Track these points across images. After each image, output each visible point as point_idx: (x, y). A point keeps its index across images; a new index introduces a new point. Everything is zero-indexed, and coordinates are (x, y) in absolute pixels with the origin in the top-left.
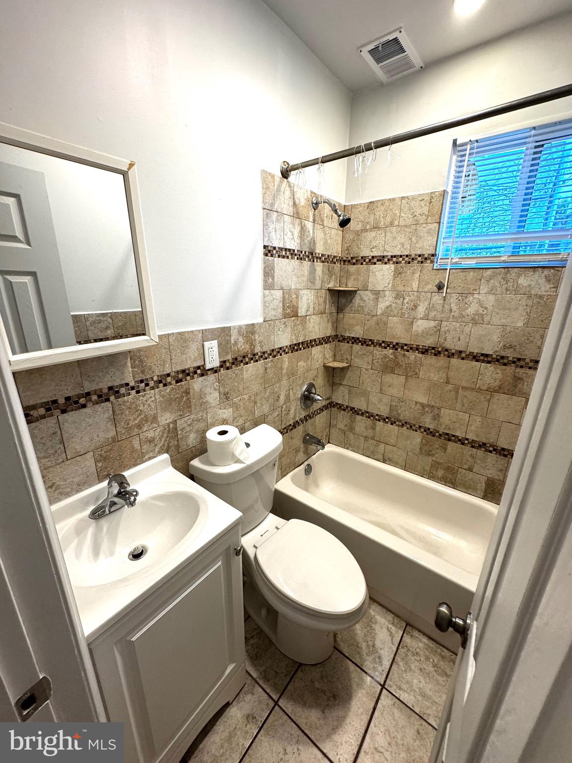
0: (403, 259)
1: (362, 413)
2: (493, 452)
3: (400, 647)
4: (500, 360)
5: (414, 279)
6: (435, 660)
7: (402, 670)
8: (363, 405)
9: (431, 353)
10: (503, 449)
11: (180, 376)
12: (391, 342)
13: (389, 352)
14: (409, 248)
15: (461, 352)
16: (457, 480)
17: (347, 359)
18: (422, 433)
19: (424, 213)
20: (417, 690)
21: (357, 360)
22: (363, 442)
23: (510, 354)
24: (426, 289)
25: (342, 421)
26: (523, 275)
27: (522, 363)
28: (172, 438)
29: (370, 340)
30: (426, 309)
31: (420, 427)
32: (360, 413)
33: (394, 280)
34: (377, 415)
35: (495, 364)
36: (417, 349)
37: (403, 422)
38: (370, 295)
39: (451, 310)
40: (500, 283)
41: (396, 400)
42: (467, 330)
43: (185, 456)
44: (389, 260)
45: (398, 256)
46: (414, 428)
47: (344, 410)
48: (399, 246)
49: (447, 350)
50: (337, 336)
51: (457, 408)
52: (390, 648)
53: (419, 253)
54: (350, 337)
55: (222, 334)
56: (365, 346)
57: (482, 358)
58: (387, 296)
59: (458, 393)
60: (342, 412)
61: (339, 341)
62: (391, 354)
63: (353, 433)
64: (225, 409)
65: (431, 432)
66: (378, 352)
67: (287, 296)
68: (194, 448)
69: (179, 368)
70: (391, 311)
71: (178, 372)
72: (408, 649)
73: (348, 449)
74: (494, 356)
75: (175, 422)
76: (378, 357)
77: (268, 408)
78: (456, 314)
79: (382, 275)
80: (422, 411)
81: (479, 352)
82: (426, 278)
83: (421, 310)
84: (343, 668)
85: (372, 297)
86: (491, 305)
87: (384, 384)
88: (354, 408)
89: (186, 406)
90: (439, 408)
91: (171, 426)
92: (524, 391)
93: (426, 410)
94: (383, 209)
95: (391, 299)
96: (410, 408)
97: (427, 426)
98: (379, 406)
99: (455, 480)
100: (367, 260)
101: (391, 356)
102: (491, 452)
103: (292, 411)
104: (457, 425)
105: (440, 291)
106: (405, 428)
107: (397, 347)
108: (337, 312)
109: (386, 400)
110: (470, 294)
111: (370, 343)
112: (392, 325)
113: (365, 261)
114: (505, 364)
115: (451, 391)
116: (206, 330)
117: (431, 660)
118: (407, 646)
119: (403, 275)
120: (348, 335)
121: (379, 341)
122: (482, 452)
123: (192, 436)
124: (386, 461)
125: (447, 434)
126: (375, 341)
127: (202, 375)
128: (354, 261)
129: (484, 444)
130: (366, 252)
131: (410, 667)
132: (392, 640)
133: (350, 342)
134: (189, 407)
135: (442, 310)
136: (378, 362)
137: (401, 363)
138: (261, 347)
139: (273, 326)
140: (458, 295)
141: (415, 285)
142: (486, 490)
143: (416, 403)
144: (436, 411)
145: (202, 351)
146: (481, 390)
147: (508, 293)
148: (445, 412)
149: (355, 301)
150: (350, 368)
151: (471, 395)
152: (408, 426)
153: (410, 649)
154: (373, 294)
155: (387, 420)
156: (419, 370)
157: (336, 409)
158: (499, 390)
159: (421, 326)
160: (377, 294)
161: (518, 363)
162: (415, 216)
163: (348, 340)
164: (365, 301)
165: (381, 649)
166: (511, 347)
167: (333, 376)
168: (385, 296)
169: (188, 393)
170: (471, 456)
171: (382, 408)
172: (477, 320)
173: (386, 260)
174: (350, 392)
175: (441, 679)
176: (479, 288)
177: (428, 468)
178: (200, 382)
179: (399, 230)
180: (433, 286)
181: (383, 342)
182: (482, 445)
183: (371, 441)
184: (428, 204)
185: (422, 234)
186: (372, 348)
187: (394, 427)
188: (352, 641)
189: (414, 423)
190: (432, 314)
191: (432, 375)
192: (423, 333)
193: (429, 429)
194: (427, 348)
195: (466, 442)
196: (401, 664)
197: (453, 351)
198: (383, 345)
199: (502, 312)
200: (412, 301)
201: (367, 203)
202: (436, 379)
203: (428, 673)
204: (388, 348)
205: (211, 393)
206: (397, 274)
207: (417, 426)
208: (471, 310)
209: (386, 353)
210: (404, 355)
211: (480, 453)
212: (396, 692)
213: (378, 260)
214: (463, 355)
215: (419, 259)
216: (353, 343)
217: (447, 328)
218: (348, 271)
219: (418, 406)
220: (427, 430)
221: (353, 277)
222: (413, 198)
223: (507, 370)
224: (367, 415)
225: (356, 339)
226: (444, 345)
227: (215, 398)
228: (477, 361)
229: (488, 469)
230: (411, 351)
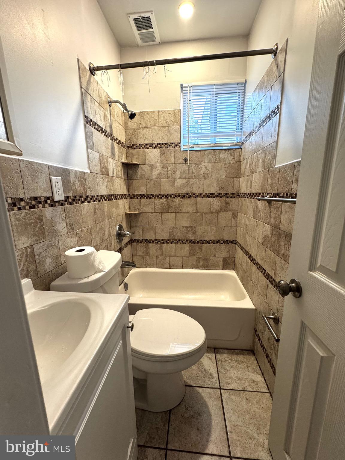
0: (164, 146)
1: (153, 242)
2: (223, 243)
3: (217, 362)
4: (218, 196)
5: (171, 157)
6: (235, 358)
7: (224, 374)
8: (153, 236)
9: (187, 197)
10: (227, 241)
11: (33, 202)
12: (164, 194)
13: (164, 200)
14: (166, 139)
15: (201, 194)
16: (210, 265)
17: (138, 209)
18: (188, 243)
19: (171, 121)
20: (236, 379)
21: (145, 208)
22: (155, 260)
23: (222, 192)
24: (179, 162)
25: (140, 250)
26: (221, 153)
27: (228, 195)
28: (30, 262)
29: (152, 195)
30: (181, 173)
31: (187, 240)
32: (151, 241)
33: (160, 158)
34: (162, 240)
35: (217, 198)
36: (179, 196)
37: (178, 240)
38: (148, 167)
39: (193, 172)
40: (213, 157)
41: (172, 228)
42: (202, 182)
43: (43, 280)
44: (156, 146)
45: (161, 144)
46: (184, 242)
47: (141, 242)
48: (161, 138)
49: (194, 194)
50: (129, 195)
51: (204, 225)
52: (213, 366)
53: (172, 142)
54: (138, 194)
55: (64, 174)
56: (148, 199)
57: (211, 196)
58: (158, 167)
59: (203, 216)
60: (140, 244)
61: (131, 198)
62: (165, 201)
63: (148, 256)
64: (71, 237)
65: (193, 242)
66: (157, 201)
67: (101, 158)
68: (50, 273)
69: (32, 195)
70: (162, 175)
71: (30, 199)
72: (222, 361)
73: (146, 267)
74: (216, 194)
75: (32, 247)
76: (157, 204)
77: (99, 240)
78: (196, 174)
79: (153, 155)
80: (187, 231)
81: (209, 193)
82: (178, 156)
83: (178, 173)
84: (196, 394)
85: (149, 168)
86: (210, 168)
87: (163, 220)
88: (147, 240)
89: (40, 232)
90: (195, 227)
91: (29, 250)
92: (231, 209)
93: (189, 230)
94: (148, 116)
95: (160, 169)
96: (180, 231)
97: (191, 239)
98: (163, 234)
99: (209, 265)
100: (143, 146)
101: (166, 203)
102: (222, 244)
103: (113, 244)
104: (205, 234)
105: (187, 162)
106: (179, 243)
107: (168, 196)
108: (128, 180)
109: (166, 229)
110: (200, 163)
111: (152, 196)
112: (163, 184)
113: (141, 147)
114: (221, 197)
115: (199, 216)
116: (51, 166)
117: (234, 360)
118: (220, 360)
119: (166, 154)
120: (137, 193)
121: (157, 194)
122: (218, 245)
123: (48, 261)
124: (171, 267)
125: (201, 240)
126: (155, 195)
127: (52, 205)
128: (135, 147)
129: (219, 240)
130: (142, 142)
131: (227, 369)
132: (212, 361)
133: (139, 198)
134: (44, 233)
135: (189, 173)
136: (158, 207)
137: (171, 206)
138: (91, 192)
139: (96, 178)
140: (195, 164)
141: (173, 160)
142: (223, 265)
143: (183, 227)
144: (194, 229)
145: (50, 184)
146: (213, 212)
147: (217, 162)
148: (198, 228)
149: (139, 171)
150: (141, 214)
151: (209, 216)
152: (181, 242)
153: (222, 360)
154: (149, 167)
155: (168, 242)
156: (182, 208)
157: (135, 243)
158: (221, 211)
159: (179, 182)
160: (152, 166)
161: (226, 196)
162: (167, 122)
163: (137, 197)
164: (145, 171)
165: (209, 369)
166: (222, 188)
167: (130, 222)
168: (157, 167)
169: (42, 220)
170: (214, 249)
171: (164, 235)
172: (206, 176)
173: (154, 146)
174: (143, 230)
175: (242, 366)
176: (204, 160)
177: (194, 263)
178: (50, 211)
179: (159, 129)
180: (182, 160)
181: (160, 195)
182: (218, 241)
183: (161, 258)
184: (173, 116)
185: (172, 132)
186: (153, 199)
187: (173, 245)
188: (193, 376)
189: (184, 239)
190: (184, 175)
191: (189, 209)
192: (181, 186)
193: (192, 240)
194: (184, 194)
195: (211, 242)
196: (222, 371)
197: (197, 194)
198: (160, 196)
199: (216, 171)
200: (172, 169)
201: (138, 112)
202: (191, 211)
203: (236, 367)
204: (163, 198)
205: (60, 223)
206: (162, 154)
207: (185, 240)
208: (202, 171)
209: (162, 201)
210: (172, 200)
211: (218, 246)
212: (227, 387)
213: (149, 146)
214: (202, 195)
215: (173, 145)
216: (141, 198)
217: (192, 182)
218: (131, 153)
219: (184, 228)
220: (191, 241)
221: (135, 157)
222: (165, 112)
223: (222, 200)
224: (156, 241)
225: (142, 195)
226: (192, 192)
227: (63, 228)
228: (209, 198)
229: (222, 253)
230: (176, 197)
